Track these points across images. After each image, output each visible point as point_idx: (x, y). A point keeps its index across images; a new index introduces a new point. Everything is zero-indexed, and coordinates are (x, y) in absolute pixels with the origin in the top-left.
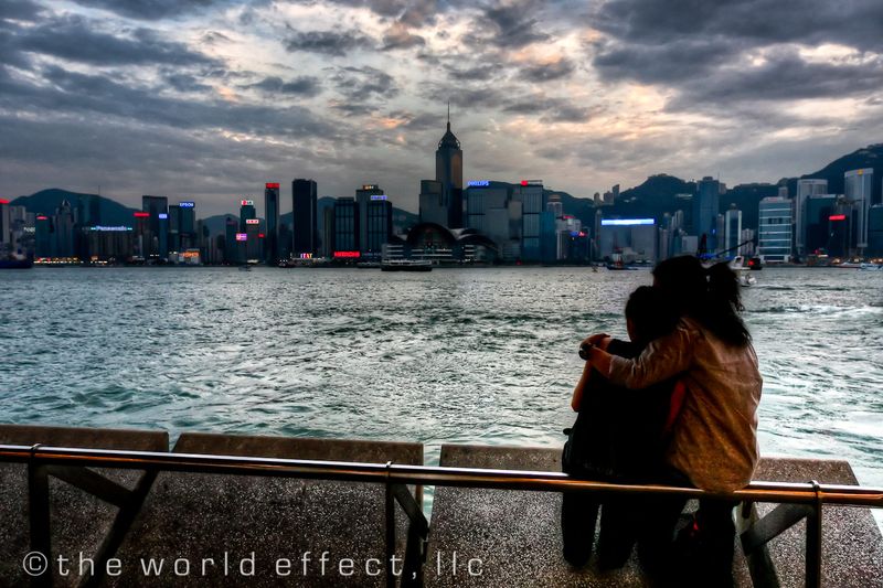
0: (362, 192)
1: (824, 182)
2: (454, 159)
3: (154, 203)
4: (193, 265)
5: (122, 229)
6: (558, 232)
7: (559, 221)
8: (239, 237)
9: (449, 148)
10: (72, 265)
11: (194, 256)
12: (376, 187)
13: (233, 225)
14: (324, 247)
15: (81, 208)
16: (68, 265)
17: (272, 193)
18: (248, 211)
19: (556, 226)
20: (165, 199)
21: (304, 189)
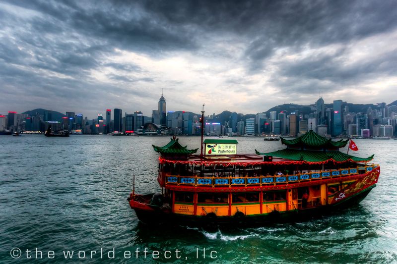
0: (136, 113)
1: (265, 114)
2: (164, 104)
3: (70, 114)
4: (80, 134)
5: (57, 122)
6: (193, 126)
7: (193, 123)
8: (97, 126)
9: (162, 101)
10: (39, 134)
11: (79, 131)
12: (140, 112)
13: (94, 122)
14: (123, 129)
15: (45, 115)
16: (37, 133)
17: (108, 113)
18: (100, 118)
19: (192, 125)
20: (74, 113)
21: (118, 112)
